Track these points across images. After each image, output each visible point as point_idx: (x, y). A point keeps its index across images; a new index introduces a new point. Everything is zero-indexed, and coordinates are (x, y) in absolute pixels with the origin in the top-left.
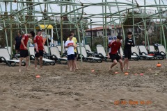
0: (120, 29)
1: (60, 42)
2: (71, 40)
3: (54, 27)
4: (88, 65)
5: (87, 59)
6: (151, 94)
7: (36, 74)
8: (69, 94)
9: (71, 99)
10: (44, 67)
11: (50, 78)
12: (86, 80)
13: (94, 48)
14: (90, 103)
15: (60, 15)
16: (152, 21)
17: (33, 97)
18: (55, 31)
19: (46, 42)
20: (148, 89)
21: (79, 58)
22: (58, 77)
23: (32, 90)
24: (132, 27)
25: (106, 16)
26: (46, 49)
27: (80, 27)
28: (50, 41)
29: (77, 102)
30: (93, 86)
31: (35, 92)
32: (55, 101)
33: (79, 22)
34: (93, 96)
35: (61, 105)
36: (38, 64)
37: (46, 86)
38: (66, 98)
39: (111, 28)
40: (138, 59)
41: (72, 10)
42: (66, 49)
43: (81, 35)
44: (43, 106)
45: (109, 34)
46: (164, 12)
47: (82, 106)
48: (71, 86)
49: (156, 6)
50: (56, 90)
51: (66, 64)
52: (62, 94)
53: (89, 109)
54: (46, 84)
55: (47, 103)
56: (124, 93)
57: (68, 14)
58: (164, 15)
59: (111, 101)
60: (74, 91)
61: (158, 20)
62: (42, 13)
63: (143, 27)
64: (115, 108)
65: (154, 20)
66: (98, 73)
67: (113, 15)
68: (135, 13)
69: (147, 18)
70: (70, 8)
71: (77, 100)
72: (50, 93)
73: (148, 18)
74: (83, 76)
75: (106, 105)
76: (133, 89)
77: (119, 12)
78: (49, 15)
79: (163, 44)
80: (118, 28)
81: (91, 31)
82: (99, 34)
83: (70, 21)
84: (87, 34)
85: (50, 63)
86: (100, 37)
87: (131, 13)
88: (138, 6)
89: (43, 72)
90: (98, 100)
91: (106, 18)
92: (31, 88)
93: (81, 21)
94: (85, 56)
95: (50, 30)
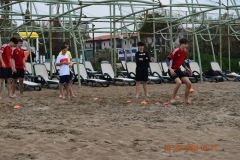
0: (135, 38)
1: (48, 58)
2: (64, 54)
3: (40, 36)
4: (89, 90)
5: (88, 81)
6: (179, 132)
7: (13, 103)
8: (61, 132)
9: (64, 139)
10: (25, 93)
11: (34, 109)
12: (85, 112)
13: (97, 66)
14: (90, 145)
15: (48, 18)
16: (180, 27)
17: (9, 136)
18: (41, 41)
19: (29, 58)
20: (174, 125)
21: (76, 80)
22: (46, 108)
23: (8, 127)
24: (152, 36)
25: (114, 19)
26: (28, 67)
27: (77, 36)
28: (34, 56)
29: (72, 144)
30: (95, 120)
31: (12, 130)
32: (41, 143)
33: (76, 29)
34: (95, 135)
35: (49, 148)
36: (17, 89)
37: (29, 121)
38: (57, 138)
39: (122, 37)
40: (160, 81)
41: (66, 11)
42: (58, 68)
43: (79, 48)
44: (23, 150)
45: (119, 46)
46: (198, 14)
47: (80, 150)
48: (64, 121)
49: (187, 5)
50: (43, 127)
51: (57, 88)
52: (50, 131)
53: (90, 154)
54: (29, 117)
55: (29, 145)
56: (140, 130)
57: (61, 16)
58: (198, 18)
59: (121, 142)
60: (68, 128)
61: (190, 26)
62: (23, 15)
63: (168, 35)
64: (128, 152)
65: (184, 26)
66: (103, 102)
67: (124, 18)
68: (157, 15)
69: (173, 23)
70: (64, 8)
71: (72, 140)
72: (34, 131)
73: (175, 23)
74: (81, 106)
75: (114, 148)
76: (153, 124)
77: (134, 14)
78: (33, 18)
79: (197, 61)
80: (132, 38)
81: (93, 41)
82: (106, 46)
83: (63, 26)
84: (88, 45)
85: (34, 87)
86: (107, 50)
87: (151, 16)
88: (161, 6)
89: (25, 100)
90: (102, 141)
91: (114, 22)
92: (7, 124)
93: (79, 27)
94: (85, 77)
95: (35, 40)
